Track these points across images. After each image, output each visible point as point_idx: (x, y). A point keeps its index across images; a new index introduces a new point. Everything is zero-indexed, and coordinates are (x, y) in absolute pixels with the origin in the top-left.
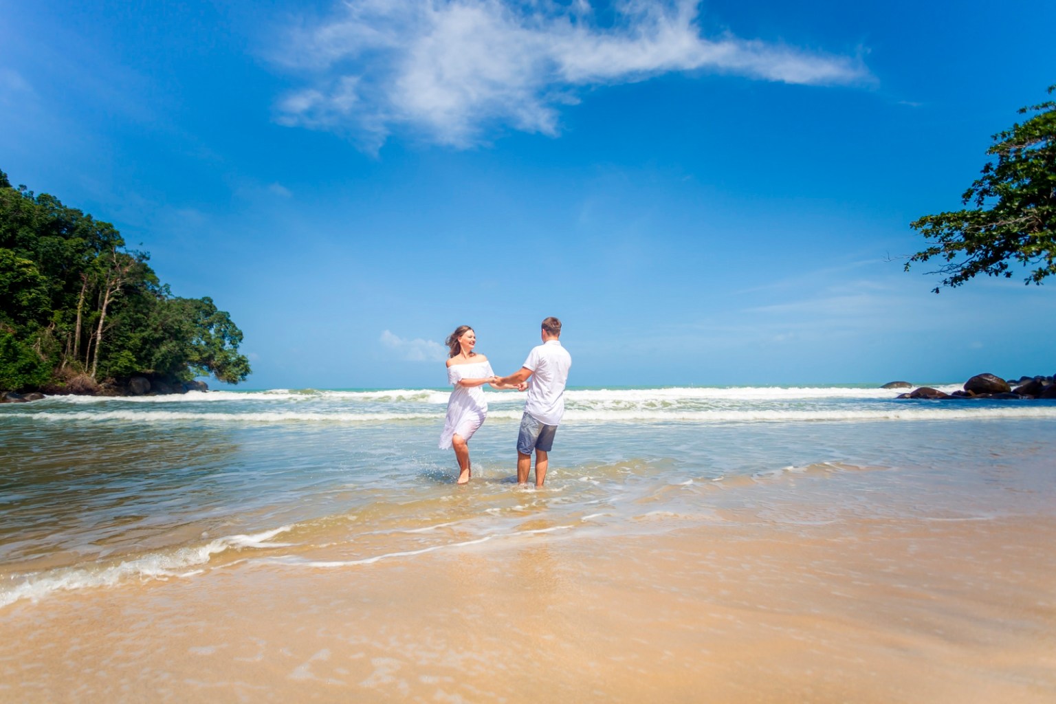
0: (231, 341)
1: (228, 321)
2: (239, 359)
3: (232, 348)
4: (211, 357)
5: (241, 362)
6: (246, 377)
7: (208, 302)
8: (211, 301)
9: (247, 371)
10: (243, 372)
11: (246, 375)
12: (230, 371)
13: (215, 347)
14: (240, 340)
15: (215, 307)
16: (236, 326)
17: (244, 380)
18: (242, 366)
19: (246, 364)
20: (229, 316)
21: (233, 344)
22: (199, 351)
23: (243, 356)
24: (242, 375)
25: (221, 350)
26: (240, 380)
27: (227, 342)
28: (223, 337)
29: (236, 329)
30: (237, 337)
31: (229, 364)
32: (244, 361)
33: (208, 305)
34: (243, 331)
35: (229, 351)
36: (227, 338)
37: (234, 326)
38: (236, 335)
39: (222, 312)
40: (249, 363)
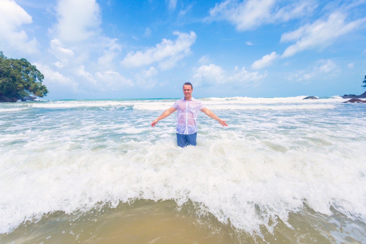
0: (39, 79)
1: (36, 70)
2: (42, 87)
3: (39, 82)
4: (29, 86)
5: (43, 88)
6: (47, 94)
7: (24, 61)
8: (26, 60)
9: (46, 92)
10: (45, 92)
11: (46, 93)
12: (38, 92)
13: (30, 81)
14: (43, 78)
15: (28, 62)
16: (41, 72)
17: (46, 96)
18: (43, 89)
19: (45, 89)
20: (36, 67)
21: (40, 80)
22: (23, 83)
23: (44, 85)
24: (44, 93)
25: (33, 82)
26: (44, 96)
27: (37, 79)
28: (35, 77)
29: (40, 73)
30: (41, 77)
31: (38, 89)
32: (44, 88)
33: (24, 62)
34: (43, 74)
35: (37, 83)
36: (37, 77)
37: (39, 72)
38: (41, 76)
39: (32, 66)
40: (47, 88)
